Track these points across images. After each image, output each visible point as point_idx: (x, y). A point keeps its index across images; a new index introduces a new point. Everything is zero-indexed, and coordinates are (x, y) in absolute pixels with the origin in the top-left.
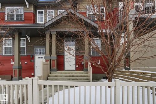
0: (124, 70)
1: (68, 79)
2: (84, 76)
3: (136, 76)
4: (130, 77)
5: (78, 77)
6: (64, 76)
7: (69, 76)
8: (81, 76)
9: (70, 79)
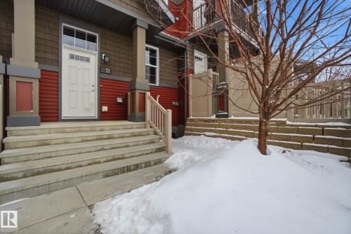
0: (214, 117)
1: (99, 148)
2: (140, 135)
3: (245, 128)
4: (231, 130)
5: (123, 137)
6: (80, 140)
7: (97, 139)
8: (134, 135)
9: (105, 148)
